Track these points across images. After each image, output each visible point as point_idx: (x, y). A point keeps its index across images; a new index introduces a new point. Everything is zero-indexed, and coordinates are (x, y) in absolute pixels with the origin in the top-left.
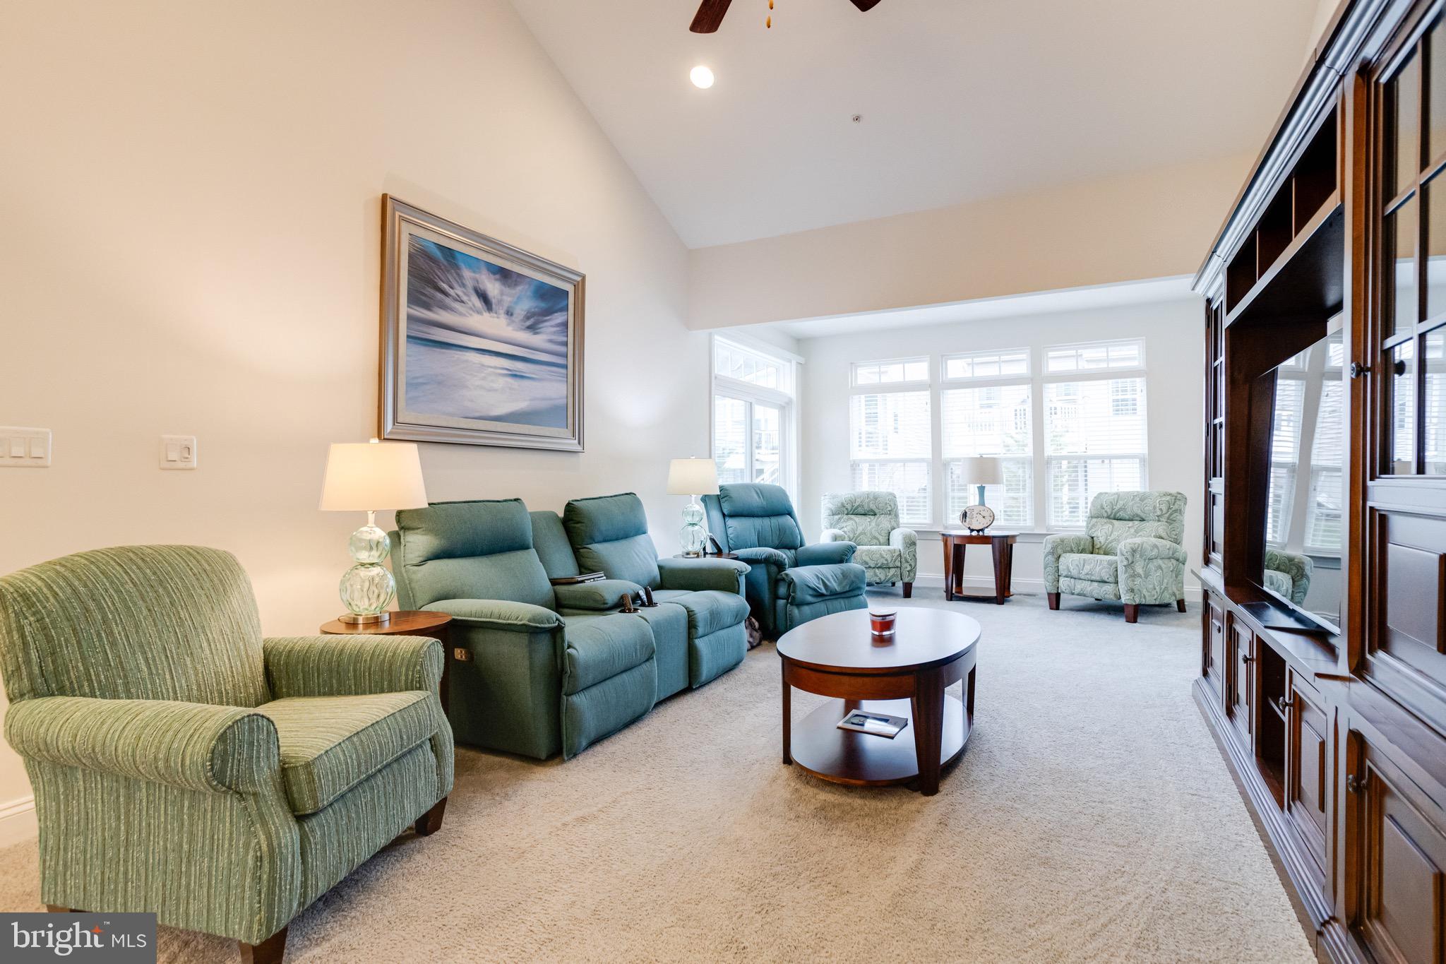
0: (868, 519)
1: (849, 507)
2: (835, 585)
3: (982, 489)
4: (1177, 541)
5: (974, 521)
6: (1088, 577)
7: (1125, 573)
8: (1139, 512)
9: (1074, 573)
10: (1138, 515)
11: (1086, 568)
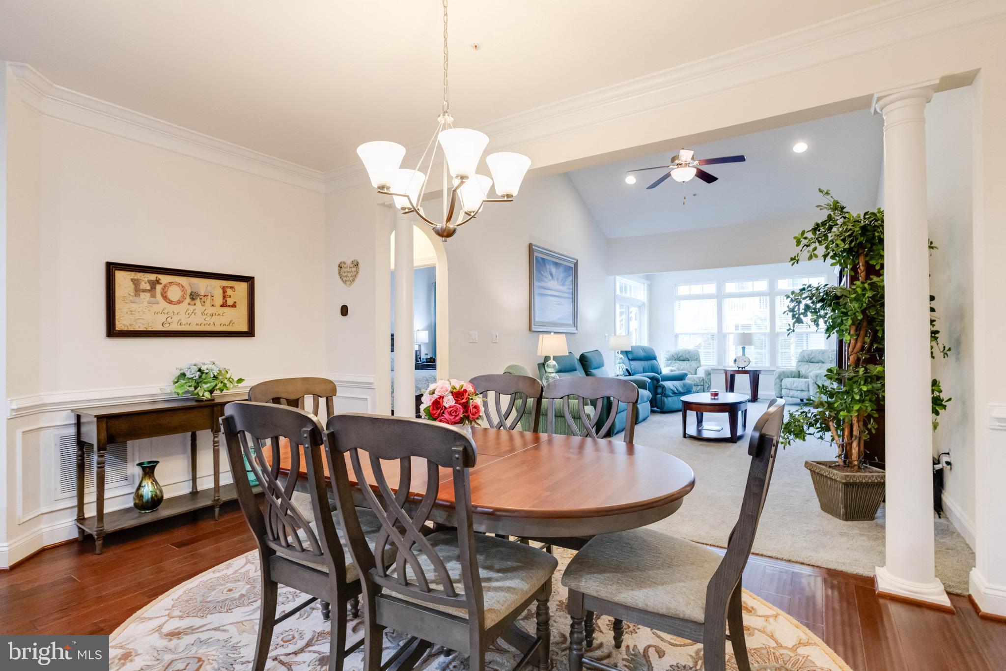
0: (685, 362)
1: (676, 357)
2: (681, 390)
3: (744, 348)
5: (740, 363)
6: (796, 389)
7: (813, 386)
8: (822, 359)
9: (789, 387)
10: (821, 361)
11: (795, 385)
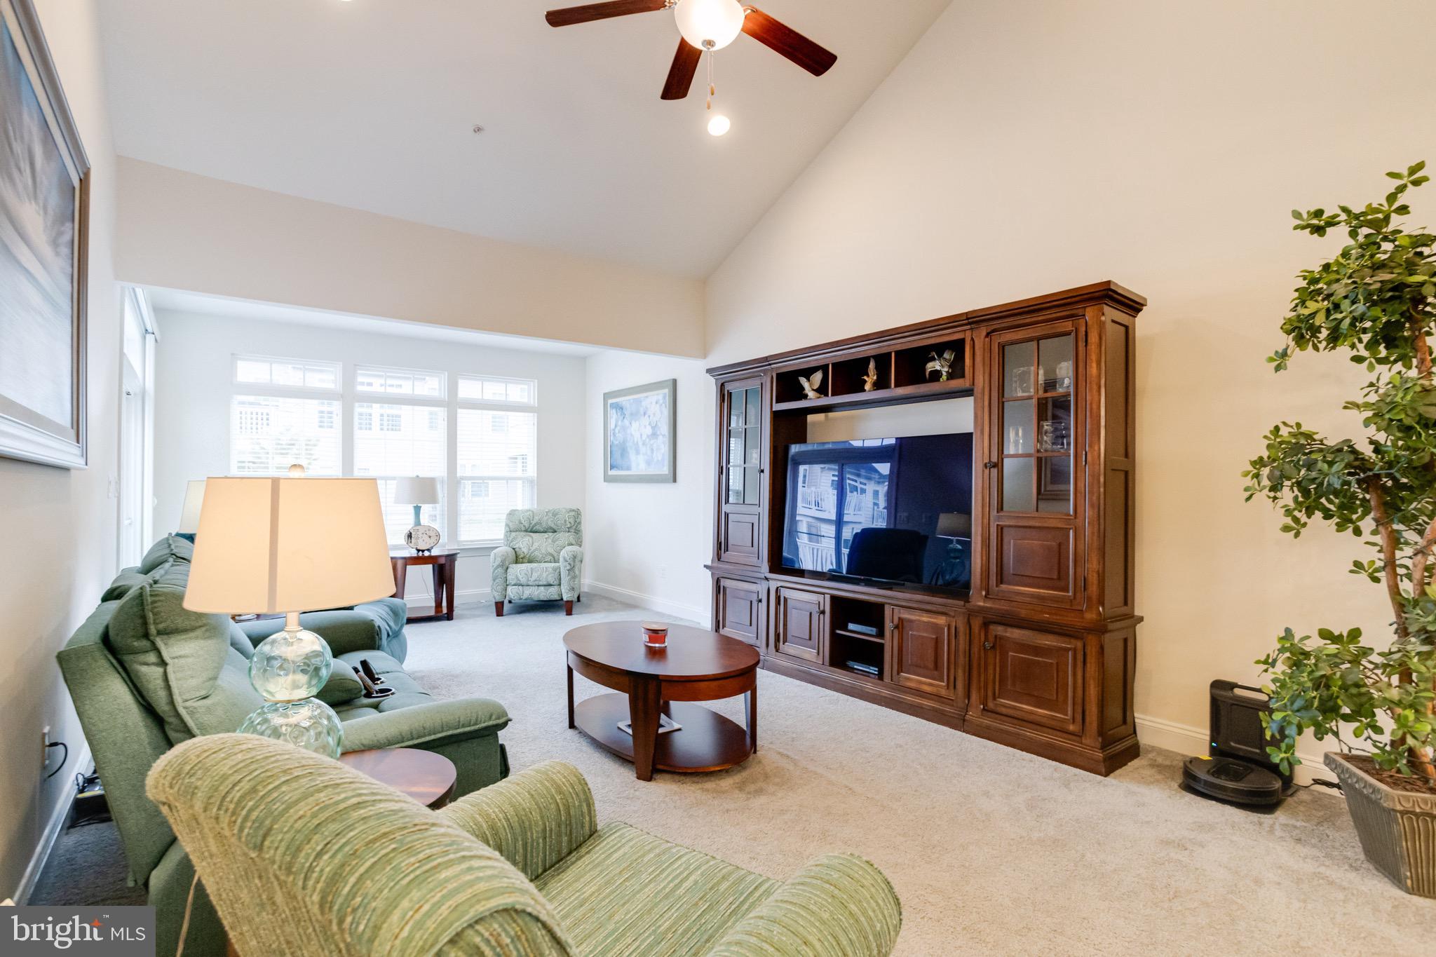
3: (417, 510)
4: (580, 546)
5: (420, 541)
6: (537, 583)
7: (569, 575)
8: (553, 526)
9: (523, 581)
10: (551, 528)
11: (535, 576)
